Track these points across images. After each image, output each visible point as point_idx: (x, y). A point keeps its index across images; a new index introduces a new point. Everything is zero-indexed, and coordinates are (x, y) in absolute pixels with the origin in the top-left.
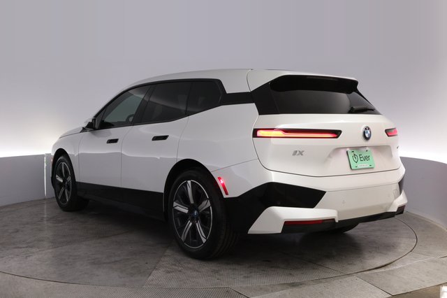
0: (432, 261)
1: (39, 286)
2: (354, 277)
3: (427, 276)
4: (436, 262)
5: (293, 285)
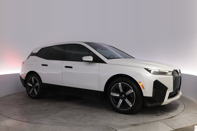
0: (191, 115)
3: (189, 121)
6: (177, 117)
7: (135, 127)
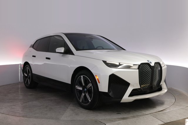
0: (182, 108)
1: (17, 119)
2: (149, 115)
3: (180, 115)
4: (183, 109)
5: (124, 119)
6: (168, 111)
7: (124, 120)
